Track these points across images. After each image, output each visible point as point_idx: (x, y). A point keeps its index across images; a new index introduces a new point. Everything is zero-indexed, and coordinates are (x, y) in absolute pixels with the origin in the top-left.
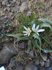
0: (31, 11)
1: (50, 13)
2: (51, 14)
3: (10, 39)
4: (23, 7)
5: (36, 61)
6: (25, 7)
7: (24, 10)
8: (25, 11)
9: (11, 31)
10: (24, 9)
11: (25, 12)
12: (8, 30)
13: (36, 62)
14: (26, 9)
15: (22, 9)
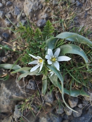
0: (46, 12)
1: (88, 13)
2: (90, 15)
3: (9, 73)
4: (28, 5)
5: (58, 108)
6: (32, 4)
7: (31, 12)
8: (33, 12)
9: (11, 58)
10: (31, 8)
11: (35, 15)
12: (4, 58)
13: (57, 110)
14: (36, 7)
15: (27, 8)
